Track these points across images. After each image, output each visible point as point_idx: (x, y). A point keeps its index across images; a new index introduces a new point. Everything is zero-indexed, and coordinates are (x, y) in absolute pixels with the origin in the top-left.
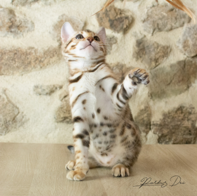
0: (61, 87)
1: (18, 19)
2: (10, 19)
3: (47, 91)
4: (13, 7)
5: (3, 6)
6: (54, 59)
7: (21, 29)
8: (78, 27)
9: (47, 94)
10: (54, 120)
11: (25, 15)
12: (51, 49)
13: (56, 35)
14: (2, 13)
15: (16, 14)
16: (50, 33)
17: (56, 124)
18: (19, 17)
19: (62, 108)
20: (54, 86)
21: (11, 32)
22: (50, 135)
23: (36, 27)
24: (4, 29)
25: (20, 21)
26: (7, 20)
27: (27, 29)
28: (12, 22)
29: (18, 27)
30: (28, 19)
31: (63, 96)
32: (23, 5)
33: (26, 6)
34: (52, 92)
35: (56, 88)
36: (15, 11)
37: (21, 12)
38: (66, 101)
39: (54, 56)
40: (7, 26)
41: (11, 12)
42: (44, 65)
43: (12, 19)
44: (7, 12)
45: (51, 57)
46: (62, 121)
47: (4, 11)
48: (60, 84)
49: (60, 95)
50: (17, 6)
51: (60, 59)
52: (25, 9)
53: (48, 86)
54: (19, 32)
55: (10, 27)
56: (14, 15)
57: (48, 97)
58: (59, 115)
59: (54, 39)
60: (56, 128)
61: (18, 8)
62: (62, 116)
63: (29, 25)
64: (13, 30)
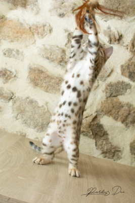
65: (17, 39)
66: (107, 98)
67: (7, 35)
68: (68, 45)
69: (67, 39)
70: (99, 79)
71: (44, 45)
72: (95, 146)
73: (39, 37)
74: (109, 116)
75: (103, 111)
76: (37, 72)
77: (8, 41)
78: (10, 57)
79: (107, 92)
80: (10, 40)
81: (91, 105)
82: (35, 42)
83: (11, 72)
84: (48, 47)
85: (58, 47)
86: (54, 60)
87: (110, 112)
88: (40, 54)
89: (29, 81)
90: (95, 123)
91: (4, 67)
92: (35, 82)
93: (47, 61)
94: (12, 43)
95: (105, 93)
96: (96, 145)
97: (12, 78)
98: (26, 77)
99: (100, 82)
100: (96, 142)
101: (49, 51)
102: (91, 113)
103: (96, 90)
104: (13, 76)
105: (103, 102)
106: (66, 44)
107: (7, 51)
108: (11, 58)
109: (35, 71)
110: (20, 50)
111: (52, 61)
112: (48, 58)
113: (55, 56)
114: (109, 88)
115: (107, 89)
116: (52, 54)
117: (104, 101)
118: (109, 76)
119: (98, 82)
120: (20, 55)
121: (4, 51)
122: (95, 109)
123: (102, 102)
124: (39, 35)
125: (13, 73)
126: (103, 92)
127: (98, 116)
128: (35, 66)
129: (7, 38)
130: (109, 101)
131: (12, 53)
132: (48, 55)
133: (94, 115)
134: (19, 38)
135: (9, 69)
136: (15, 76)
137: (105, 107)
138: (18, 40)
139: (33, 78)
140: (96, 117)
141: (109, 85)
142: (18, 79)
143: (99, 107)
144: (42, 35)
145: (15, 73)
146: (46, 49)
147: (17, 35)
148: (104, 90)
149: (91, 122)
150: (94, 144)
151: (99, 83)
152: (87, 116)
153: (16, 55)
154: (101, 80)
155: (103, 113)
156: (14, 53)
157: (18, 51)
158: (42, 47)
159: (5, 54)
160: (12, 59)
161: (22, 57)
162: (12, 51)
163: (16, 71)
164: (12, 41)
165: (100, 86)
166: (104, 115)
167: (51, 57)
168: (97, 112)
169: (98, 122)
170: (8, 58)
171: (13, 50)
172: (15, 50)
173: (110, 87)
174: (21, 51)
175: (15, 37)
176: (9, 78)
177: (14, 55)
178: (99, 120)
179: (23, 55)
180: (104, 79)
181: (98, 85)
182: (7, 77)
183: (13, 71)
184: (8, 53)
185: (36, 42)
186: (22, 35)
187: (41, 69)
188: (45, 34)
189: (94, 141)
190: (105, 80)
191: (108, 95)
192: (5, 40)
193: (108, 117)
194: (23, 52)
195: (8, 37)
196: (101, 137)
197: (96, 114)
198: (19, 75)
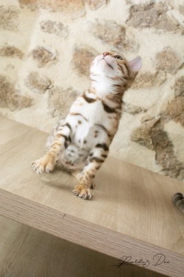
0: (145, 111)
1: (127, 38)
2: (120, 36)
3: (133, 110)
4: (126, 26)
5: (117, 22)
6: (148, 84)
7: (127, 48)
8: (178, 61)
9: (131, 113)
10: (130, 138)
11: (134, 36)
12: (148, 75)
13: (156, 63)
14: (115, 29)
15: (127, 33)
16: (151, 59)
17: (130, 141)
18: (128, 36)
19: (140, 130)
20: (140, 108)
21: (117, 48)
22: (122, 150)
23: (140, 50)
24: (112, 43)
25: (128, 40)
26: (117, 36)
27: (132, 50)
28: (121, 39)
29: (125, 45)
30: (136, 41)
31: (145, 119)
32: (136, 26)
33: (138, 29)
34: (136, 112)
35: (141, 111)
36: (127, 30)
37: (131, 33)
38: (146, 124)
39: (148, 81)
40: (116, 41)
41: (123, 30)
42: (137, 86)
43: (122, 37)
44: (119, 29)
45: (145, 82)
46: (137, 141)
47: (117, 27)
48: (146, 108)
49: (143, 118)
50: (129, 26)
51: (153, 86)
52: (136, 31)
53: (134, 107)
54: (124, 50)
55: (118, 43)
56: (125, 33)
57: (131, 116)
58: (136, 135)
59: (153, 66)
60: (129, 145)
61: (130, 28)
62: (138, 136)
63: (135, 47)
64: (119, 46)
65: (61, 8)
66: (176, 97)
67: (48, 2)
68: (130, 22)
69: (129, 14)
70: (168, 71)
71: (97, 20)
72: (154, 160)
73: (91, 8)
74: (177, 122)
75: (169, 114)
76: (84, 55)
77: (49, 10)
78: (50, 33)
79: (176, 90)
80: (51, 9)
81: (154, 105)
82: (85, 14)
83: (49, 53)
84: (103, 23)
85: (115, 23)
86: (110, 41)
87: (178, 116)
88: (91, 31)
89: (74, 67)
90: (158, 129)
91: (41, 46)
92: (82, 69)
93: (100, 41)
94: (54, 14)
95: (173, 91)
96: (156, 158)
97: (50, 60)
98: (70, 61)
99: (169, 75)
100: (156, 155)
101: (104, 28)
102: (153, 116)
103: (162, 85)
104: (52, 58)
105: (170, 102)
106: (127, 21)
107: (46, 24)
108: (52, 34)
109: (82, 53)
110: (63, 23)
111: (107, 42)
112: (101, 38)
113: (111, 35)
114: (179, 83)
115: (176, 84)
116: (108, 32)
117: (172, 101)
118: (180, 68)
119: (166, 75)
120: (63, 31)
121: (42, 24)
122: (158, 111)
123: (168, 103)
124: (92, 6)
125: (52, 55)
126: (172, 88)
127: (162, 121)
128: (83, 47)
129: (48, 7)
130: (178, 102)
131: (52, 27)
132: (102, 34)
133: (157, 118)
134: (64, 8)
135: (48, 48)
136: (55, 59)
137: (172, 108)
138: (62, 10)
139: (79, 62)
140: (159, 122)
141: (179, 81)
142: (59, 63)
143: (164, 109)
144: (95, 5)
145: (55, 55)
146: (99, 25)
147: (62, 3)
148: (172, 85)
149: (152, 128)
150: (154, 157)
151: (167, 77)
152: (148, 118)
153: (59, 31)
154: (170, 73)
155: (169, 117)
156: (55, 27)
157: (61, 25)
158: (94, 21)
159: (43, 28)
160: (53, 36)
161: (66, 34)
162: (53, 24)
163: (57, 52)
164: (54, 11)
165: (168, 80)
166: (169, 120)
167: (106, 36)
168: (161, 114)
169: (162, 128)
170: (47, 33)
171: (55, 23)
172: (57, 23)
173: (182, 83)
174: (65, 25)
175: (59, 6)
176: (46, 60)
177: (55, 30)
178: (163, 126)
179: (67, 31)
180: (174, 71)
181: (166, 79)
182: (45, 59)
183: (53, 51)
184: (48, 27)
185: (87, 15)
186: (68, 4)
187: (90, 51)
188: (100, 4)
189: (154, 153)
190: (176, 73)
191: (178, 93)
192: (44, 8)
193: (175, 123)
194: (67, 27)
195: (49, 4)
196: (164, 148)
197: (159, 117)
198: (60, 58)
